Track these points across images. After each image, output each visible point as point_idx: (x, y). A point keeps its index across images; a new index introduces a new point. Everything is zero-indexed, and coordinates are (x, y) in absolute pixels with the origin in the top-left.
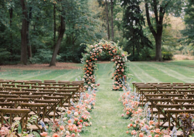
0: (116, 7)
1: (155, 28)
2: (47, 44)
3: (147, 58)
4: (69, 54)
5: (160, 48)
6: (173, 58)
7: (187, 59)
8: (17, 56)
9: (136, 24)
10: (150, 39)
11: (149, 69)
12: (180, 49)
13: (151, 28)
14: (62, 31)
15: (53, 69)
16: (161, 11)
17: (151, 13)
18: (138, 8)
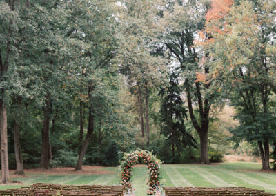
0: (151, 97)
1: (199, 122)
2: (68, 143)
3: (191, 160)
4: (95, 155)
5: (206, 146)
6: (223, 159)
7: (243, 160)
9: (177, 117)
10: (194, 136)
11: (189, 174)
12: (235, 148)
13: (194, 123)
15: (80, 174)
16: (206, 102)
18: (179, 98)
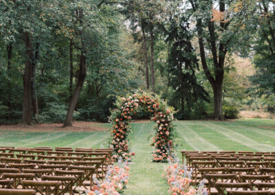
0: (157, 44)
1: (212, 73)
2: (60, 95)
3: (202, 116)
4: (91, 109)
5: (220, 101)
6: (238, 115)
7: (258, 117)
8: (17, 112)
9: (186, 68)
10: (206, 89)
11: (205, 131)
12: (249, 104)
13: (207, 73)
14: (81, 76)
15: (69, 130)
16: (221, 49)
17: (208, 52)
18: (189, 44)
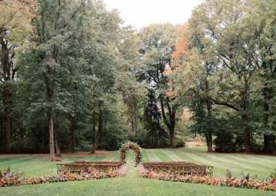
1: (169, 122)
3: (164, 146)
5: (173, 137)
6: (185, 145)
7: (199, 146)
10: (166, 130)
13: (166, 122)
15: (94, 156)
16: (173, 108)
18: (156, 106)
